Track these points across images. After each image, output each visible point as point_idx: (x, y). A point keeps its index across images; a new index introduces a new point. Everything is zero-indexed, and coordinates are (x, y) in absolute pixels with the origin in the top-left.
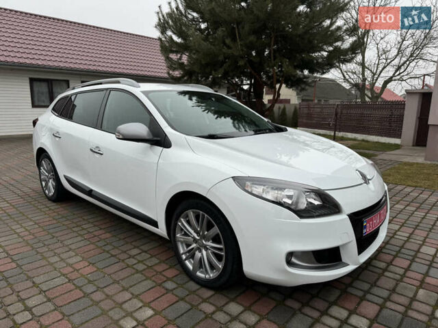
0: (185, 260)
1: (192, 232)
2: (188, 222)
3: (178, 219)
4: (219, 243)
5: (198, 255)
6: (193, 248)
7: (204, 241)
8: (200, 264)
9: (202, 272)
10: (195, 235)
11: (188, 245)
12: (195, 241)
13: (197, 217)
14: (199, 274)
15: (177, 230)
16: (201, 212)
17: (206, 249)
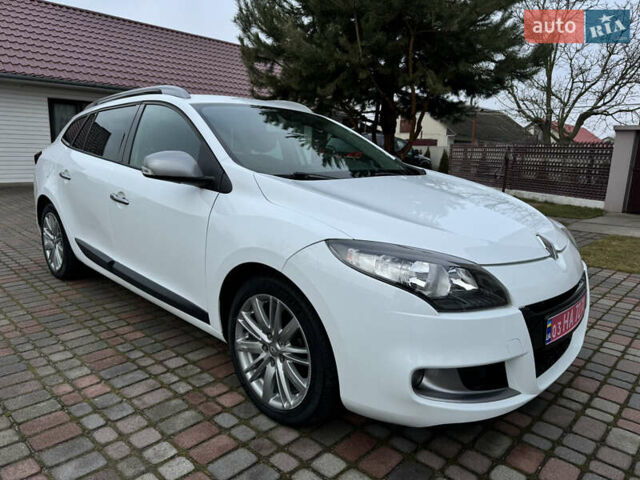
0: (252, 380)
1: (260, 332)
2: (254, 317)
3: (237, 314)
4: (302, 346)
5: (271, 370)
6: (262, 360)
7: (278, 346)
8: (275, 387)
9: (278, 399)
10: (265, 337)
11: (255, 356)
12: (265, 346)
13: (266, 308)
14: (272, 402)
15: (238, 331)
16: (271, 297)
17: (283, 359)
